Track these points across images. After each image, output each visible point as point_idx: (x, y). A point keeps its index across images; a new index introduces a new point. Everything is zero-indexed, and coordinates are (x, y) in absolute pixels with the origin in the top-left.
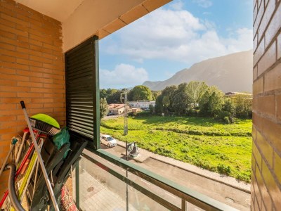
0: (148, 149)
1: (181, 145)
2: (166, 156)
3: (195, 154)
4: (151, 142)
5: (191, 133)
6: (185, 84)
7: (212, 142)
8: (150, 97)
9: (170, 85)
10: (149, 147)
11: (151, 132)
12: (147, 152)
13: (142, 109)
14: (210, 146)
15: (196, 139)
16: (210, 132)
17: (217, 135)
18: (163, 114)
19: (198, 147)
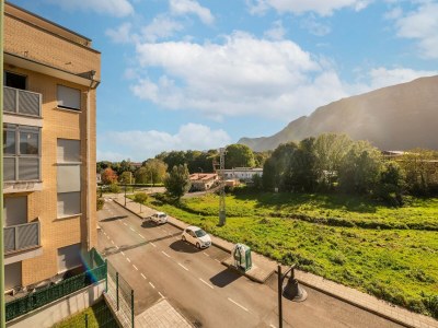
0: (268, 256)
1: (325, 247)
2: (306, 271)
3: (359, 267)
4: (269, 240)
5: (332, 222)
6: (312, 139)
7: (382, 242)
8: (253, 162)
9: (285, 142)
10: (270, 250)
11: (264, 222)
12: (266, 260)
13: (241, 181)
14: (381, 250)
15: (349, 235)
16: (368, 221)
17: (384, 227)
18: (276, 189)
19: (359, 253)
